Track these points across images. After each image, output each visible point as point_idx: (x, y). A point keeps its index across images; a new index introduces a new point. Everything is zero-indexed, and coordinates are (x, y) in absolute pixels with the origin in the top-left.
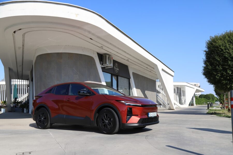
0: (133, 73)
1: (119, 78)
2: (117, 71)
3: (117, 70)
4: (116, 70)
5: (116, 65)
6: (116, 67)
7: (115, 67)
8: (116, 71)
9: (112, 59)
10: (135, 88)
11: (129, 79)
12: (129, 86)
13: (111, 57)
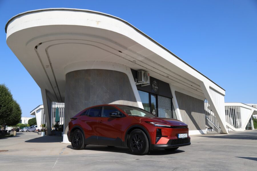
0: (176, 92)
1: (159, 97)
4: (154, 88)
7: (153, 85)
8: (155, 90)
9: (149, 75)
10: (179, 109)
11: (171, 99)
12: (171, 106)
13: (147, 74)
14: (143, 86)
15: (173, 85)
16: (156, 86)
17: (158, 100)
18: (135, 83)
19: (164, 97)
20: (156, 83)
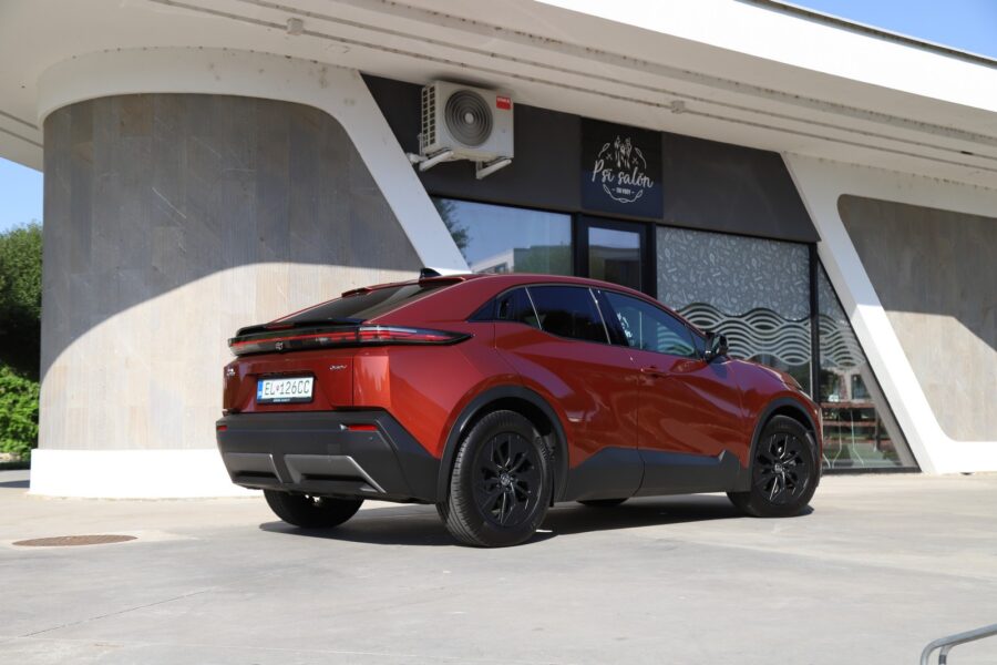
1: (667, 236)
2: (627, 191)
3: (624, 186)
4: (615, 184)
5: (612, 150)
6: (610, 164)
10: (881, 308)
11: (806, 248)
12: (808, 293)
13: (490, 98)
14: (481, 174)
16: (630, 172)
17: (660, 257)
18: (414, 158)
19: (726, 237)
20: (633, 153)
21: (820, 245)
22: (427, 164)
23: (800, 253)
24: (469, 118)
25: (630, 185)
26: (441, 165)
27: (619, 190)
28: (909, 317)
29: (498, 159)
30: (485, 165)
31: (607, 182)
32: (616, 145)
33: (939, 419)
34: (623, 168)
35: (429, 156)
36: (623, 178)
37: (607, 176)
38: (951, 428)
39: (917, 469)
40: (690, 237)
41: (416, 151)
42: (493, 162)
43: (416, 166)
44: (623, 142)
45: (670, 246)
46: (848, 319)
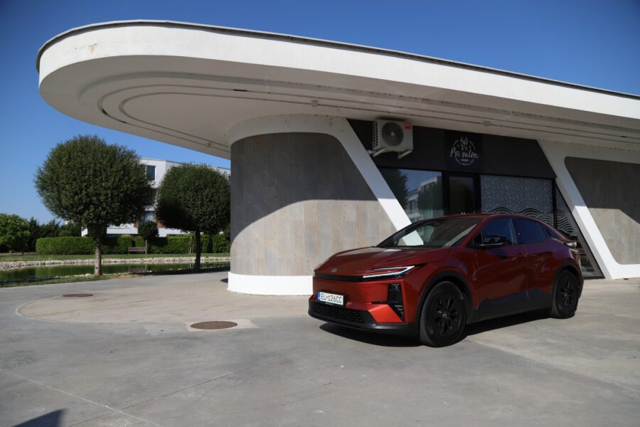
1: (489, 179)
2: (466, 160)
3: (467, 158)
5: (459, 143)
6: (458, 149)
7: (454, 149)
9: (409, 127)
10: (586, 207)
11: (550, 181)
12: (552, 201)
13: (402, 125)
14: (400, 157)
15: (556, 142)
16: (467, 152)
17: (482, 188)
18: (370, 152)
19: (513, 178)
20: (469, 144)
21: (557, 180)
22: (376, 154)
23: (548, 183)
24: (393, 134)
25: (468, 157)
26: (381, 154)
27: (463, 160)
28: (599, 210)
29: (407, 151)
30: (401, 153)
31: (457, 157)
32: (461, 141)
33: (613, 255)
34: (465, 150)
35: (377, 151)
36: (464, 155)
37: (457, 154)
38: (619, 259)
39: (603, 277)
40: (496, 178)
41: (371, 149)
42: (404, 152)
43: (371, 155)
44: (464, 139)
45: (487, 183)
46: (571, 212)
